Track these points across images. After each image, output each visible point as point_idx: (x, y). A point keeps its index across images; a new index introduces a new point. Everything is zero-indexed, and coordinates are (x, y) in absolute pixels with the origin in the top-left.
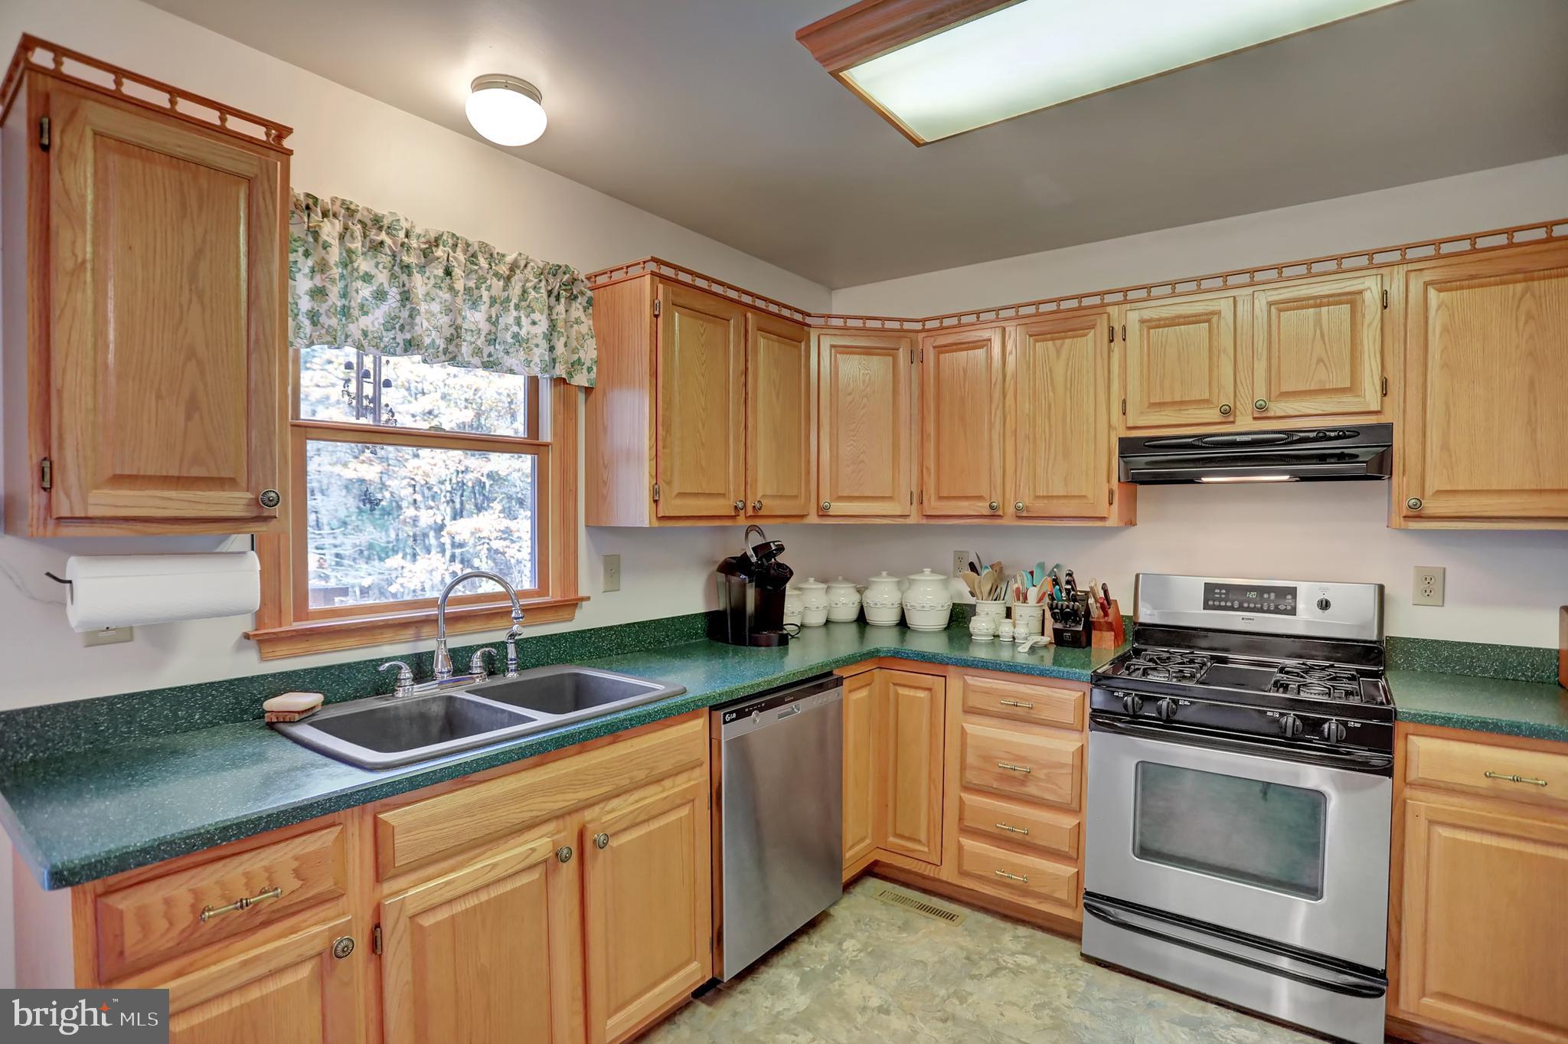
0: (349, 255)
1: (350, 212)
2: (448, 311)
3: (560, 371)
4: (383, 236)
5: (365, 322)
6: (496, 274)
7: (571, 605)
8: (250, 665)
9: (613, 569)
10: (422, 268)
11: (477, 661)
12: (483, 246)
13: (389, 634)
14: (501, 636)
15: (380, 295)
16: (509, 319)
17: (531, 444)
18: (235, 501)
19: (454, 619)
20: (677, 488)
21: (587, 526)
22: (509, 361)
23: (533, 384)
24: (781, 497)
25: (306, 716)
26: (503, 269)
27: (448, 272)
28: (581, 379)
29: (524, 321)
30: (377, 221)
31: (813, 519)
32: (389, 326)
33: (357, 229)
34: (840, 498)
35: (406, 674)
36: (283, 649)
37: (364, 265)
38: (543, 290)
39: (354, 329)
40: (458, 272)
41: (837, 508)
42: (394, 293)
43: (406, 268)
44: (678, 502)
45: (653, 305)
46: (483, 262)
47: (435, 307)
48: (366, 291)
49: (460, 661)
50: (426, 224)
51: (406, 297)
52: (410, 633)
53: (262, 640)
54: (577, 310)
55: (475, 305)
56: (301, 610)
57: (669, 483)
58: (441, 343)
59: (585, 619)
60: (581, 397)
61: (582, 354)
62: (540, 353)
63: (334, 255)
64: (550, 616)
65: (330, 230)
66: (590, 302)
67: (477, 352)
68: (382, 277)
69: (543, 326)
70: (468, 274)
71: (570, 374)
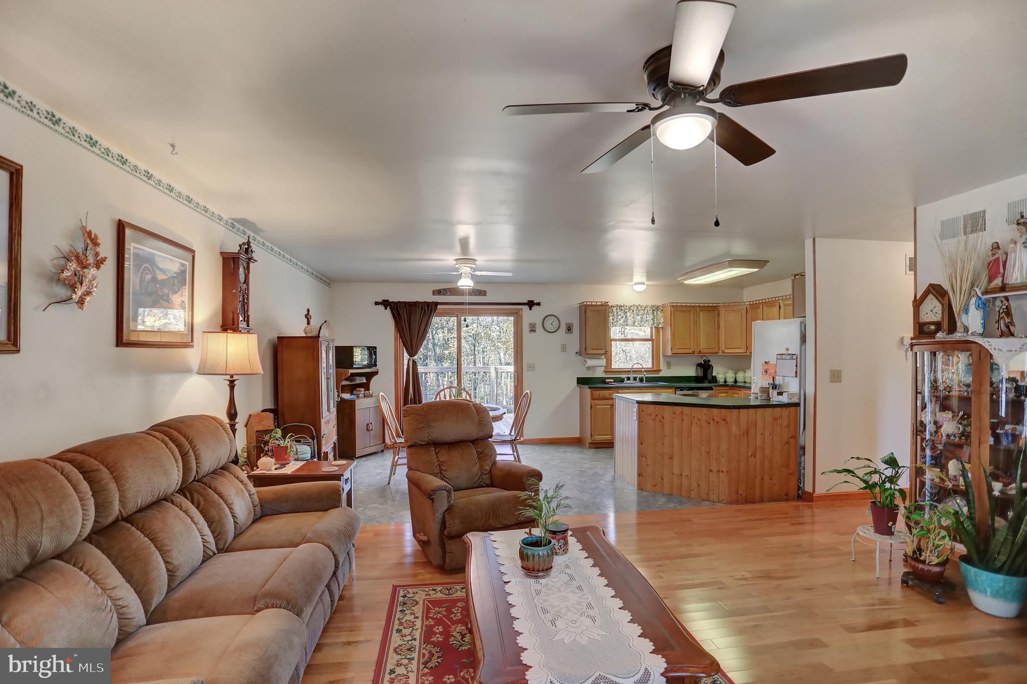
0: (617, 313)
1: (617, 306)
2: (633, 317)
3: (655, 325)
4: (623, 308)
5: (620, 322)
6: (642, 310)
7: (659, 371)
8: (604, 376)
9: (669, 365)
10: (629, 311)
11: (638, 379)
12: (639, 305)
13: (623, 373)
14: (643, 376)
15: (622, 317)
16: (645, 317)
17: (651, 340)
18: (603, 352)
19: (634, 371)
20: (676, 348)
21: (663, 355)
22: (645, 325)
23: (652, 328)
24: (709, 348)
25: (611, 382)
26: (643, 308)
27: (633, 311)
28: (660, 326)
29: (648, 317)
30: (621, 306)
31: (721, 353)
32: (624, 322)
33: (618, 308)
34: (728, 348)
35: (626, 379)
36: (608, 374)
37: (620, 313)
38: (651, 311)
39: (618, 324)
40: (635, 311)
41: (727, 351)
42: (624, 316)
43: (626, 312)
44: (678, 350)
45: (671, 312)
46: (639, 308)
47: (631, 317)
48: (620, 317)
49: (635, 379)
50: (629, 304)
51: (626, 317)
52: (627, 373)
53: (606, 372)
54: (659, 312)
55: (638, 316)
56: (611, 368)
57: (675, 347)
58: (632, 323)
59: (661, 374)
60: (661, 329)
61: (660, 321)
62: (651, 322)
63: (615, 314)
64: (654, 373)
65: (614, 309)
66: (662, 310)
67: (639, 324)
68: (622, 315)
69: (651, 317)
70: (637, 310)
71: (658, 325)
